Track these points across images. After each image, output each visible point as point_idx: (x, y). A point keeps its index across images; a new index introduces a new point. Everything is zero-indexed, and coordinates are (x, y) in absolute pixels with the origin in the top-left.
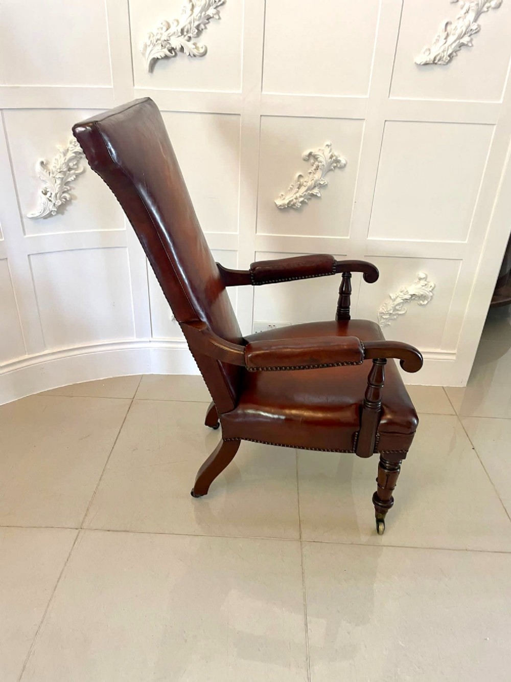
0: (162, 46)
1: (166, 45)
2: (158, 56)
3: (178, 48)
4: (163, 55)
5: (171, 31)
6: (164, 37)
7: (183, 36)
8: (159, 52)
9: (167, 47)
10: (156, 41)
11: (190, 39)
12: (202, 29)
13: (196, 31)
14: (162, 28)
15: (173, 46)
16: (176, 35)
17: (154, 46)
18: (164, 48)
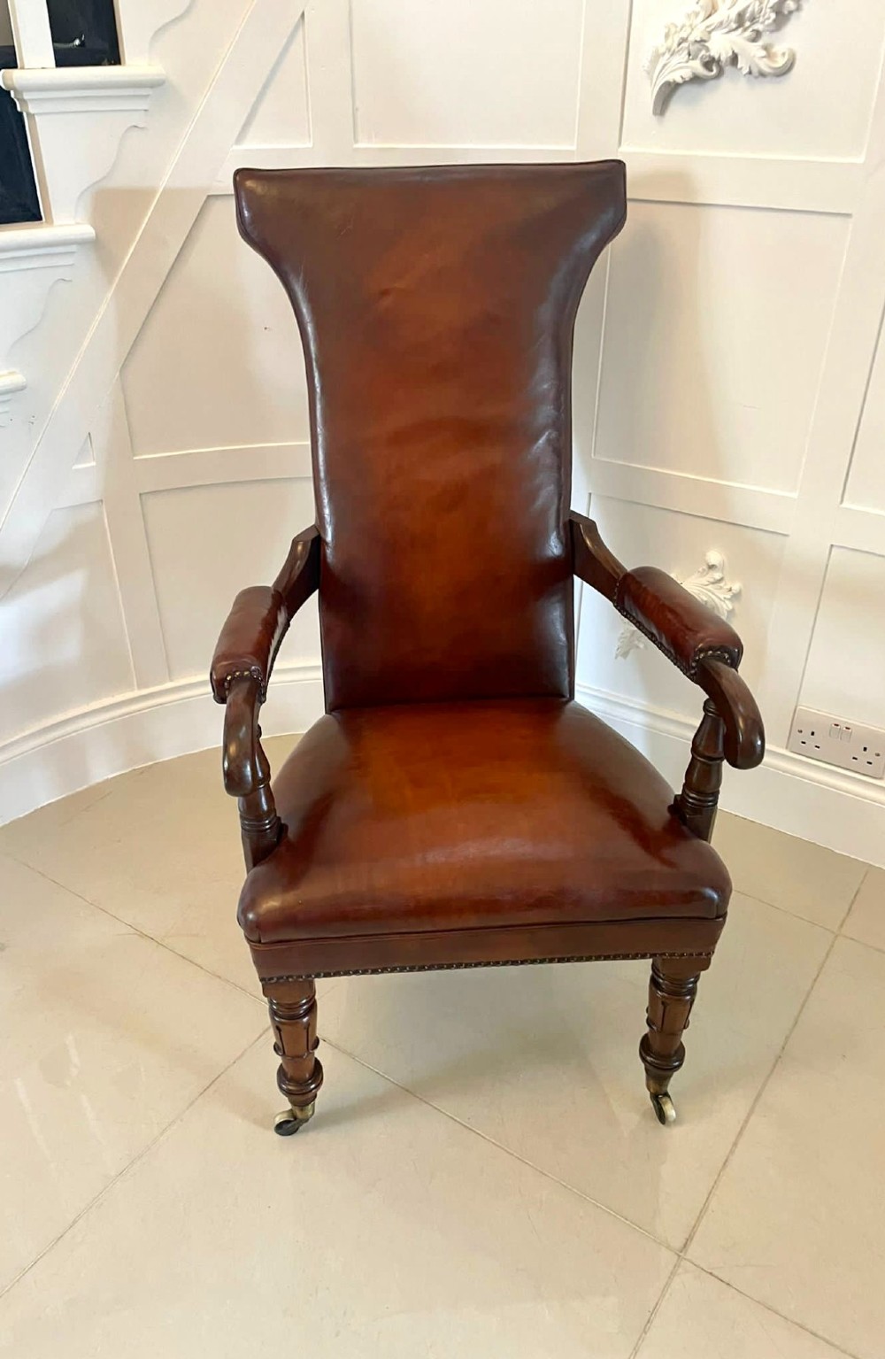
0: (689, 55)
1: (700, 50)
2: (676, 77)
3: (725, 56)
4: (687, 74)
5: (715, 19)
6: (697, 35)
7: (740, 30)
8: (681, 69)
9: (700, 56)
10: (679, 44)
11: (757, 36)
12: (791, 12)
13: (773, 16)
14: (697, 14)
15: (714, 53)
16: (725, 28)
17: (672, 55)
18: (693, 59)
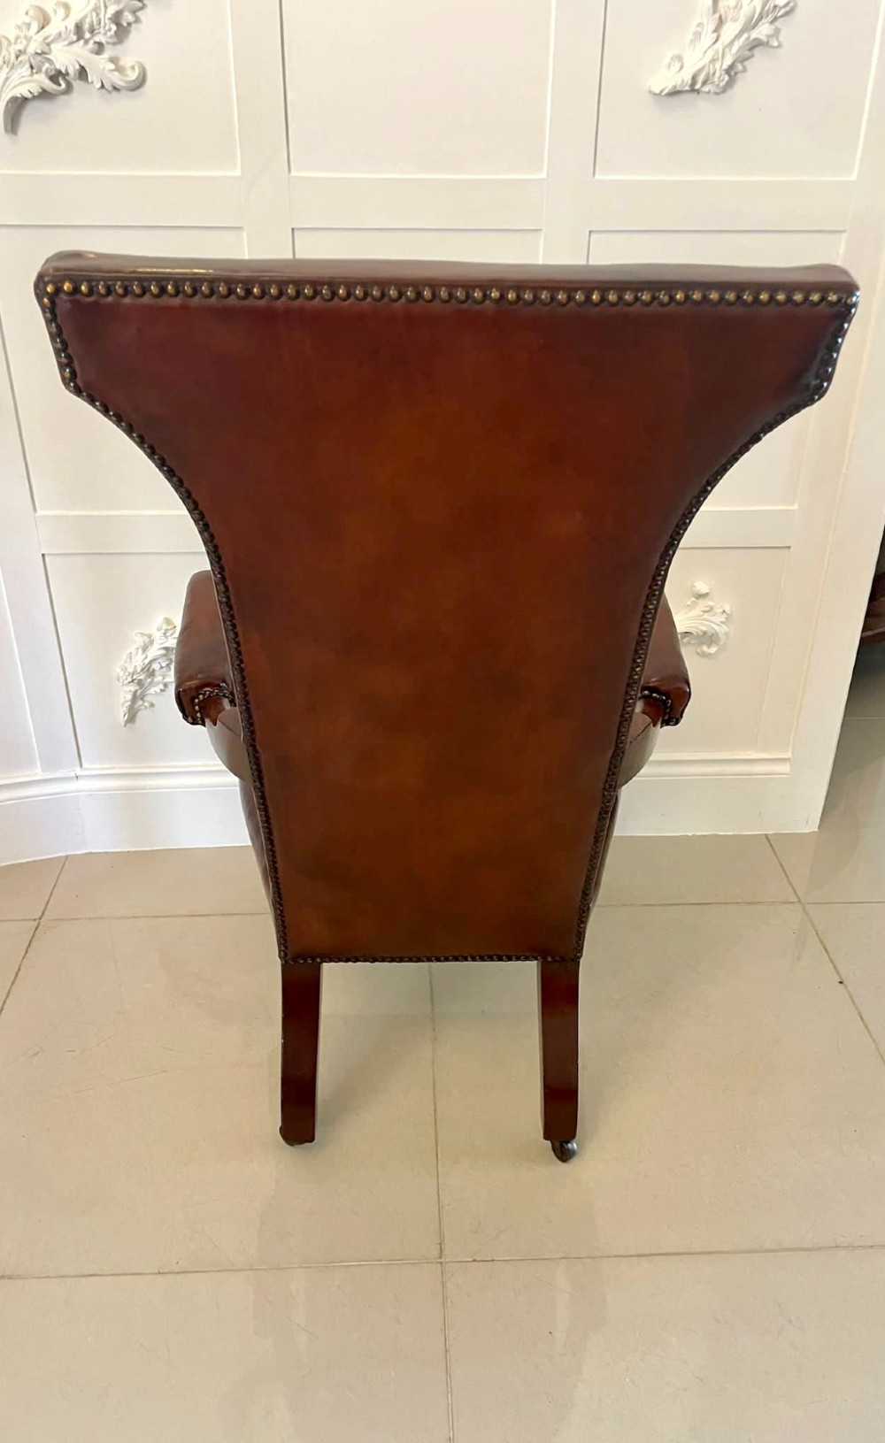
0: (32, 67)
1: (43, 63)
2: (23, 91)
3: (72, 70)
4: (36, 90)
5: (51, 30)
6: (34, 47)
7: (82, 42)
8: (25, 83)
9: (44, 69)
10: (17, 57)
11: (100, 48)
12: (129, 24)
13: (114, 28)
14: (28, 26)
15: (60, 66)
16: (64, 40)
17: (12, 68)
18: (37, 73)
